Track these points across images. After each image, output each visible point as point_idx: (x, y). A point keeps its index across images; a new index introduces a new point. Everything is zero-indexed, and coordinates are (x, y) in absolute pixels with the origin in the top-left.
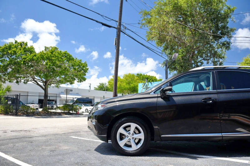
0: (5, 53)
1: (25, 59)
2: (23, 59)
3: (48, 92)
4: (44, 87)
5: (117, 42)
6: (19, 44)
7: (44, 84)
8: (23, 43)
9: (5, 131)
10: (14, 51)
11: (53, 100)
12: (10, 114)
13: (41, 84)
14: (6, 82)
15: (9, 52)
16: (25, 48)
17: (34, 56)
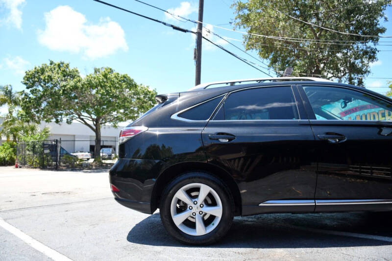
0: (36, 79)
1: (65, 86)
2: (62, 87)
3: (100, 135)
4: (95, 127)
5: (197, 54)
6: (55, 65)
7: (95, 123)
8: (63, 63)
9: (33, 194)
10: (48, 76)
11: (110, 147)
12: (48, 167)
13: (91, 123)
14: (41, 122)
15: (42, 77)
16: (64, 71)
17: (77, 82)
